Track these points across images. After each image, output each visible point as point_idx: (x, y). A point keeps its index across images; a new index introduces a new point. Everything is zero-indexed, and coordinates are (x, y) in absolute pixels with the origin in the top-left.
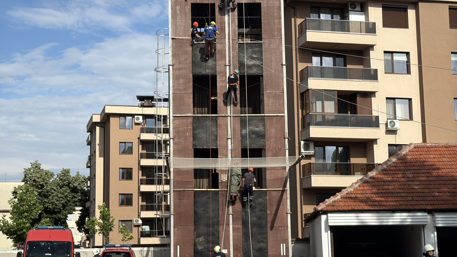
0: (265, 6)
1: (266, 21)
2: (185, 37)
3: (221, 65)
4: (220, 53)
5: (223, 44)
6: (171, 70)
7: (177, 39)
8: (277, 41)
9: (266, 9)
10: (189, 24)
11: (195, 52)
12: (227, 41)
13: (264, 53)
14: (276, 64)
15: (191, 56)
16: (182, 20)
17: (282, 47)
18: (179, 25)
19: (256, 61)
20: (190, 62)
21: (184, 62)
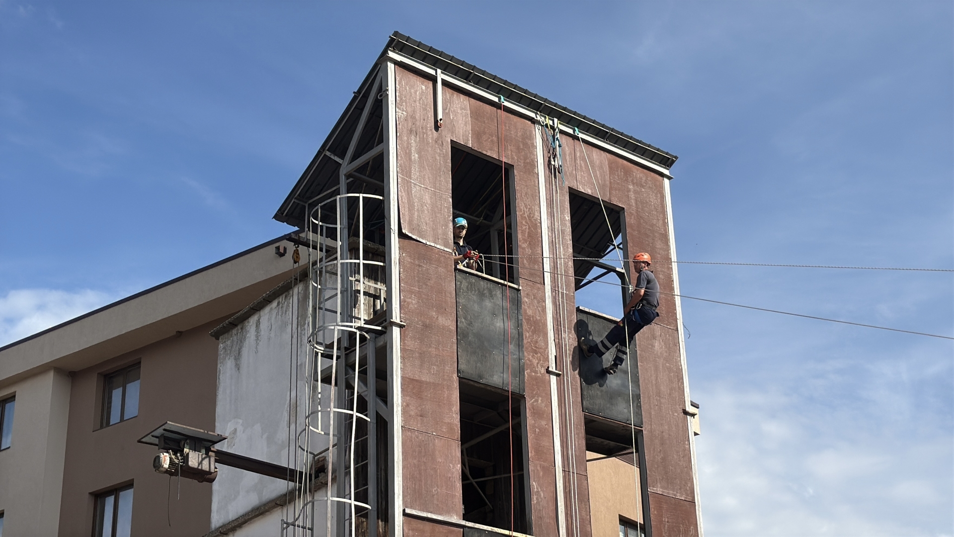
0: (634, 221)
2: (435, 242)
3: (537, 369)
4: (533, 327)
5: (538, 301)
6: (398, 343)
7: (414, 242)
8: (666, 335)
9: (637, 231)
10: (446, 204)
11: (467, 302)
12: (548, 294)
13: (639, 361)
14: (671, 407)
15: (454, 312)
16: (426, 185)
17: (680, 358)
18: (416, 198)
19: (624, 383)
20: (451, 332)
21: (435, 326)
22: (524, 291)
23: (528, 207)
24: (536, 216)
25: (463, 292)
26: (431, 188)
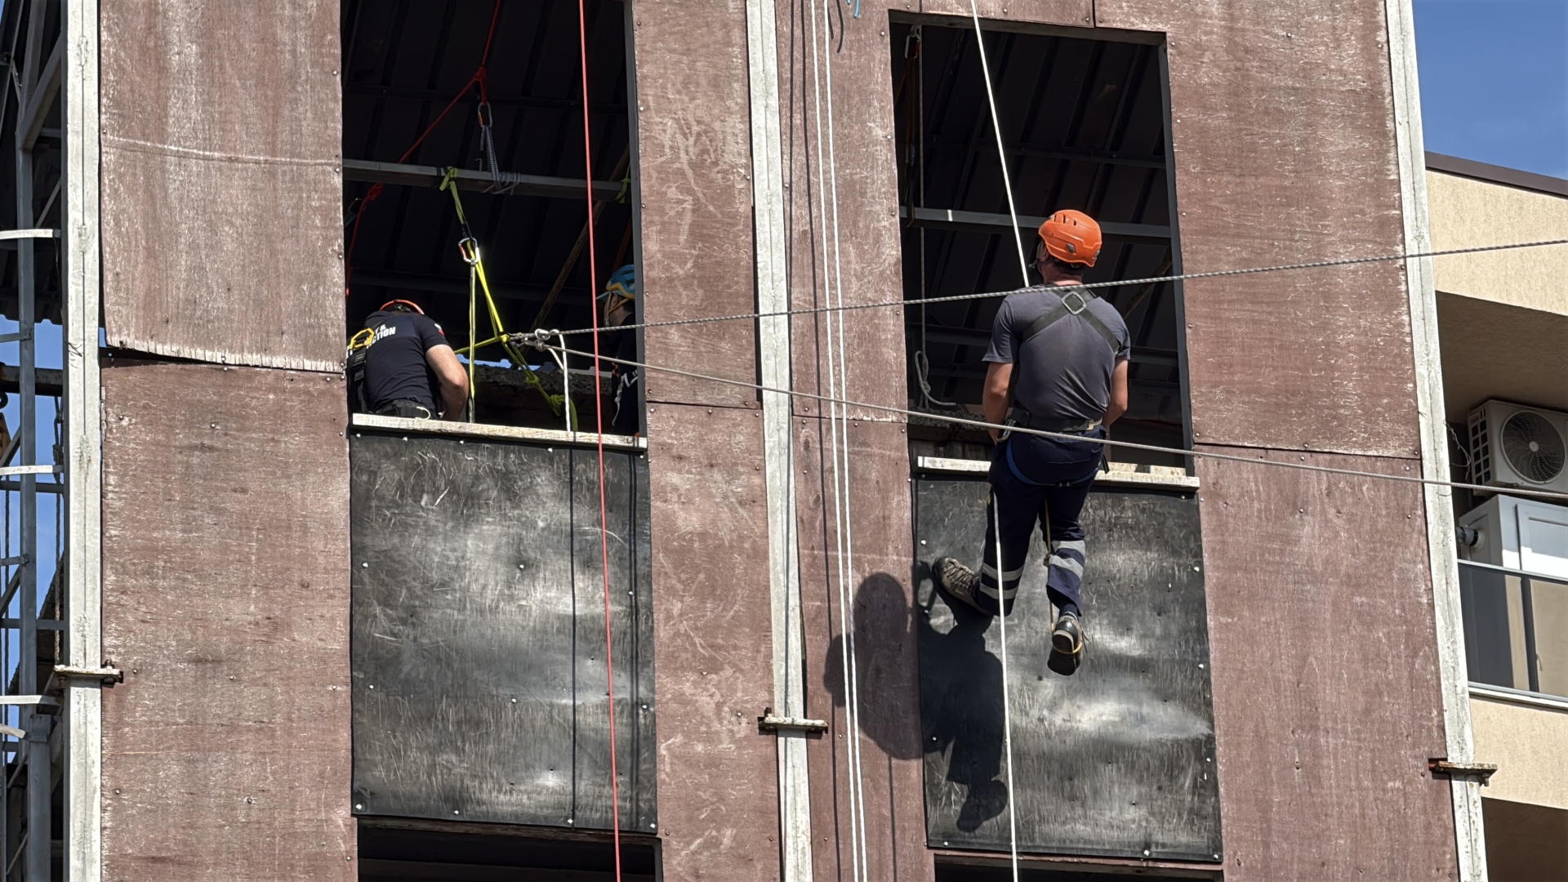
0: (1210, 74)
1: (1232, 249)
2: (264, 350)
3: (716, 726)
4: (702, 576)
5: (731, 472)
6: (90, 741)
7: (172, 366)
8: (1361, 486)
9: (1230, 109)
10: (320, 199)
11: (396, 540)
12: (776, 439)
13: (1216, 612)
14: (1373, 761)
15: (342, 586)
16: (234, 149)
17: (1423, 562)
18: (187, 206)
19: (1133, 708)
20: (325, 663)
21: (254, 654)
22: (665, 448)
23: (696, 128)
24: (728, 158)
25: (379, 508)
26: (253, 155)
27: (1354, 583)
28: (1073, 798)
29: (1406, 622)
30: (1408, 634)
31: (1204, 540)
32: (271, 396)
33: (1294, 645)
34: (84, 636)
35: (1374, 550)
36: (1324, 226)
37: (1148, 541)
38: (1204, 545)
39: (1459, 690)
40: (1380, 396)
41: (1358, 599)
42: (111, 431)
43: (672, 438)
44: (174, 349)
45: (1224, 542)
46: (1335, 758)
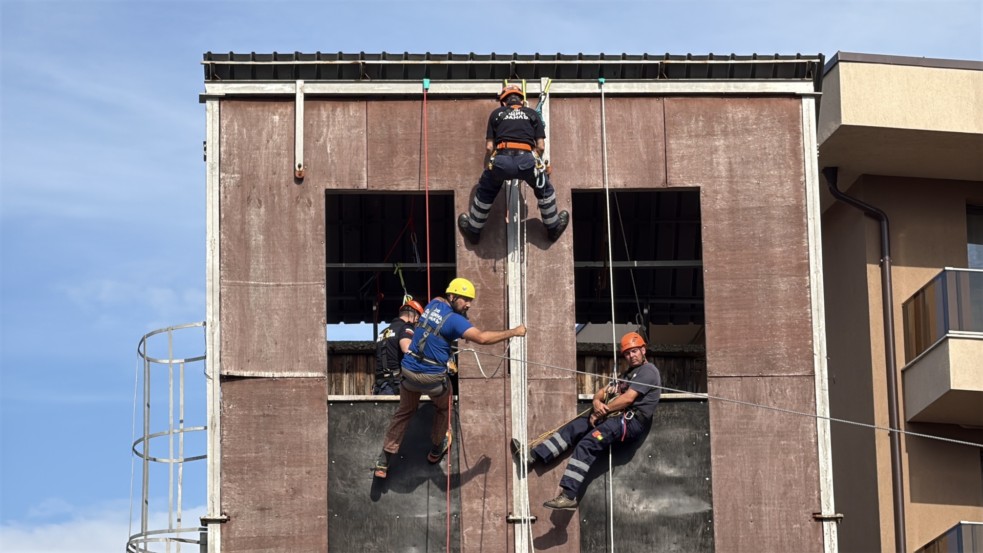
0: (720, 204)
1: (729, 285)
2: (291, 370)
3: (487, 522)
5: (495, 407)
6: (216, 548)
7: (251, 380)
8: (785, 390)
9: (729, 220)
10: (316, 299)
11: (346, 450)
12: (516, 391)
13: (716, 453)
14: (786, 516)
15: (324, 471)
16: (279, 280)
17: (813, 423)
18: (258, 308)
19: (676, 500)
20: (317, 506)
21: (285, 504)
22: (467, 399)
23: (483, 252)
25: (339, 436)
26: (287, 282)
27: (781, 435)
28: (647, 542)
29: (804, 451)
30: (805, 457)
31: (711, 421)
32: (294, 390)
33: (751, 465)
34: (213, 502)
35: (791, 419)
36: (773, 271)
37: (685, 424)
38: (711, 424)
39: (828, 481)
40: (796, 348)
41: (782, 442)
42: (224, 411)
43: (470, 394)
44: (252, 373)
45: (720, 421)
46: (769, 517)
